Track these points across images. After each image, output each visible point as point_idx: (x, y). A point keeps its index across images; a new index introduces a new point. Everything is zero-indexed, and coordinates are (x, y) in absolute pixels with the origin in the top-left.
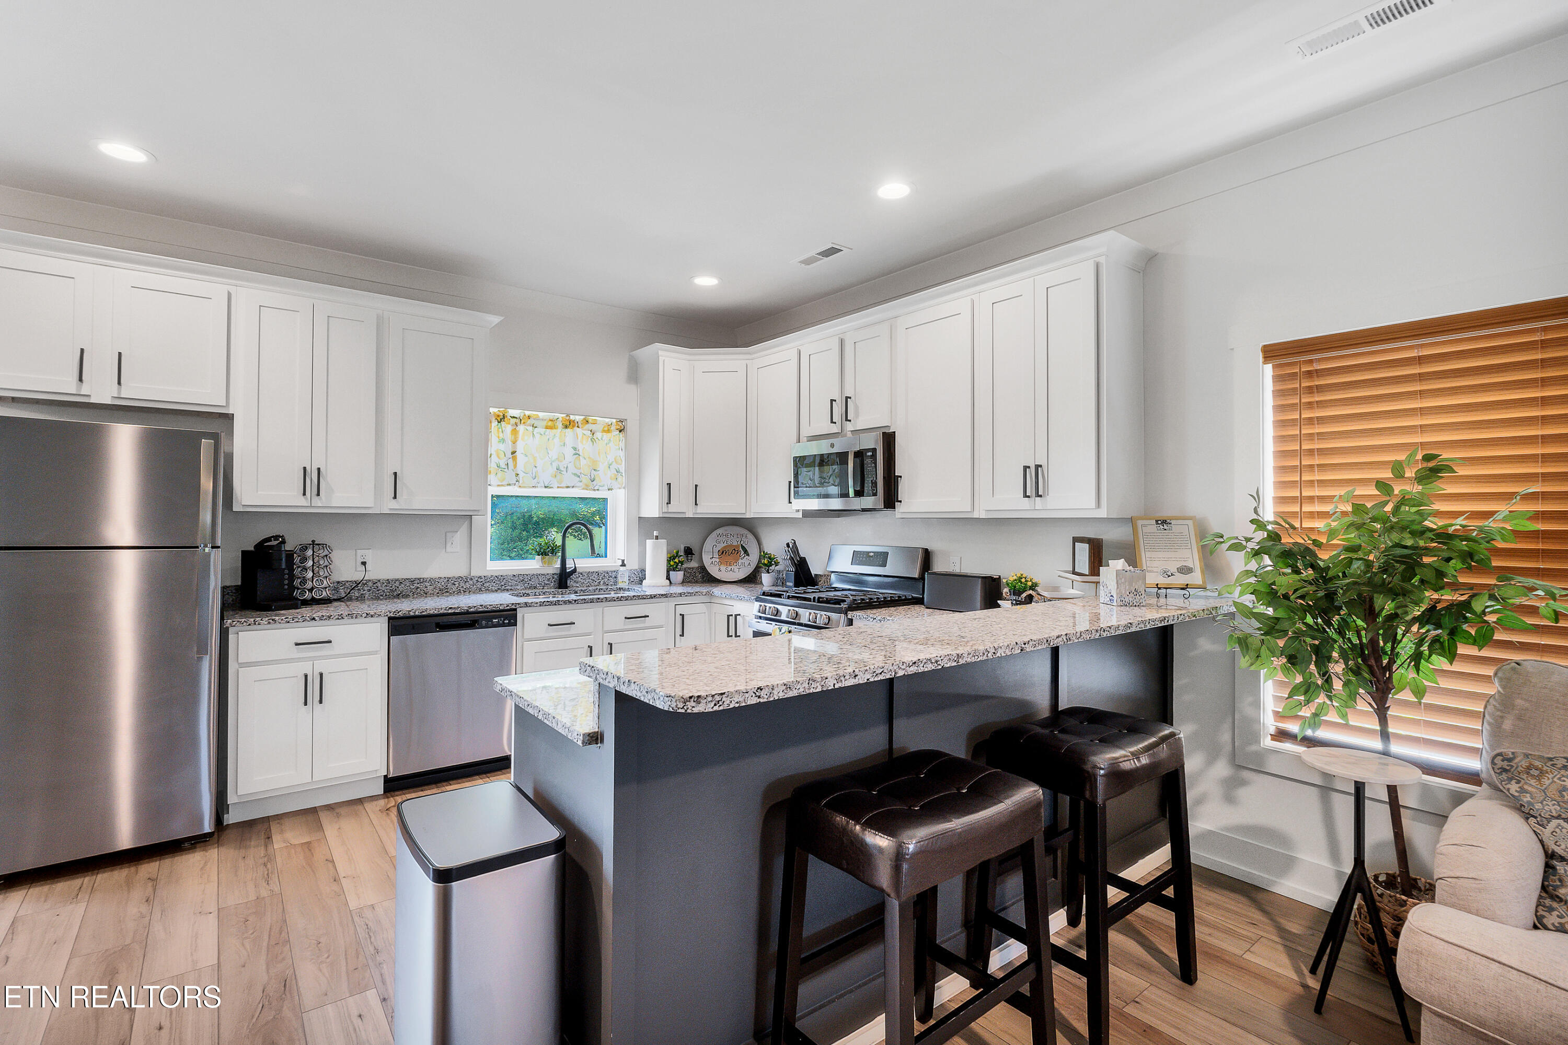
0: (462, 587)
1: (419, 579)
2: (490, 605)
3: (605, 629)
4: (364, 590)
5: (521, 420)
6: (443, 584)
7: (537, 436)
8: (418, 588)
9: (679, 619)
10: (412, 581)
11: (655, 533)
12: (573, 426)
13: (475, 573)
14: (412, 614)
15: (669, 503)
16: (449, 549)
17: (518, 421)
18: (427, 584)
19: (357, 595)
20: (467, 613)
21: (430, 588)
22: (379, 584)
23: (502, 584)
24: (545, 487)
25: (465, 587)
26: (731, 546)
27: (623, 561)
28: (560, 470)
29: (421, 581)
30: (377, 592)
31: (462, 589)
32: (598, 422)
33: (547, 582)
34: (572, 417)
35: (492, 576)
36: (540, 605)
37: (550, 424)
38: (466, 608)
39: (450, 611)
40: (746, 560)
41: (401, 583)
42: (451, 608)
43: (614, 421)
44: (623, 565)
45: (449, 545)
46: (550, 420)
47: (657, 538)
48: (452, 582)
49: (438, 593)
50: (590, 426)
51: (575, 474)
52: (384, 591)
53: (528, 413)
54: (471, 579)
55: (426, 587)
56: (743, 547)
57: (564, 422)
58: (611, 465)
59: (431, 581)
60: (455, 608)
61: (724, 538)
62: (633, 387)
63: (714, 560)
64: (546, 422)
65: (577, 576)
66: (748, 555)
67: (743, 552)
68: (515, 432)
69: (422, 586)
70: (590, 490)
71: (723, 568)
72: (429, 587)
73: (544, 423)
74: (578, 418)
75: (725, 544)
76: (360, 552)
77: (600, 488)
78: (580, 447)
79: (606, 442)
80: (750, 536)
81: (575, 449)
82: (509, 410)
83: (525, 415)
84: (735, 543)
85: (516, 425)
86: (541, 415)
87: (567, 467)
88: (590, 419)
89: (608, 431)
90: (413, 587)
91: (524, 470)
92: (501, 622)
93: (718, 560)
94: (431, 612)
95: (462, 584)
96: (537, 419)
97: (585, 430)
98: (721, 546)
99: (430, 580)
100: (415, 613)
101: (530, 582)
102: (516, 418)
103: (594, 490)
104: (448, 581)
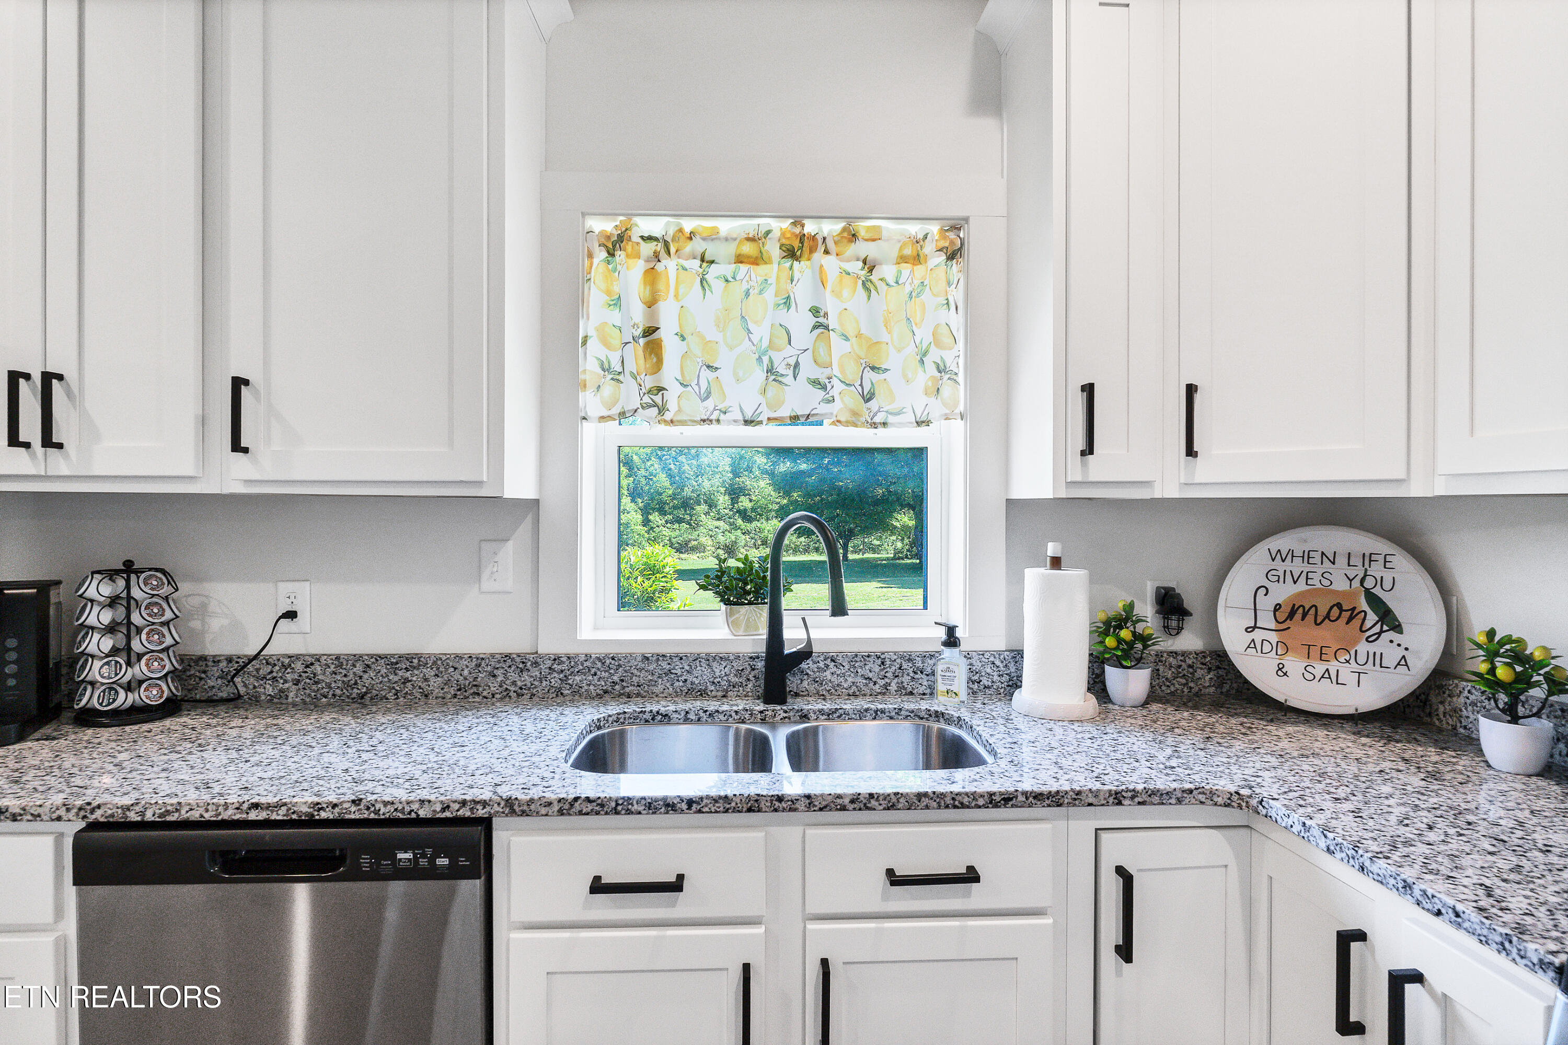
0: (514, 683)
1: (409, 658)
2: (386, 804)
3: (812, 909)
4: (286, 682)
5: (666, 245)
6: (466, 672)
7: (717, 285)
8: (406, 681)
9: (1111, 887)
10: (393, 662)
11: (1052, 549)
12: (812, 250)
13: (549, 646)
14: (133, 817)
15: (1089, 449)
16: (487, 585)
17: (660, 247)
18: (430, 673)
19: (270, 690)
20: (310, 822)
21: (435, 683)
22: (318, 668)
23: (616, 678)
24: (747, 422)
25: (519, 683)
26: (1326, 591)
27: (951, 630)
28: (776, 373)
29: (413, 661)
30: (314, 687)
31: (512, 688)
32: (885, 234)
33: (734, 680)
34: (810, 227)
35: (588, 657)
36: (561, 812)
37: (748, 249)
38: (305, 809)
39: (253, 816)
40: (1388, 647)
41: (368, 666)
42: (256, 806)
43: (934, 229)
44: (951, 641)
45: (485, 575)
46: (749, 239)
47: (1056, 563)
48: (489, 668)
49: (455, 696)
50: (862, 248)
51: (816, 383)
52: (329, 686)
53: (688, 225)
54: (536, 664)
55: (426, 680)
56: (1374, 601)
57: (784, 241)
58: (925, 354)
59: (440, 663)
60: (268, 807)
61: (1297, 566)
62: (988, 124)
63: (1258, 635)
64: (736, 243)
65: (821, 665)
66: (1397, 627)
67: (1372, 618)
68: (651, 275)
69: (416, 677)
70: (863, 425)
71: (1294, 664)
72: (432, 680)
73: (730, 250)
74: (830, 228)
75: (1301, 586)
76: (285, 588)
77: (891, 419)
78: (831, 306)
79: (908, 288)
80: (1403, 563)
81: (815, 311)
82: (637, 220)
83: (681, 231)
84: (1341, 585)
85: (657, 257)
86: (725, 226)
87: (797, 365)
88: (862, 226)
89: (917, 259)
90: (396, 678)
91: (679, 378)
92: (423, 862)
93: (1273, 637)
94: (195, 815)
95: (513, 676)
96: (712, 236)
97: (848, 261)
98: (1283, 593)
99: (435, 663)
100: (142, 814)
101: (690, 678)
102: (656, 239)
103: (874, 425)
104: (479, 665)
